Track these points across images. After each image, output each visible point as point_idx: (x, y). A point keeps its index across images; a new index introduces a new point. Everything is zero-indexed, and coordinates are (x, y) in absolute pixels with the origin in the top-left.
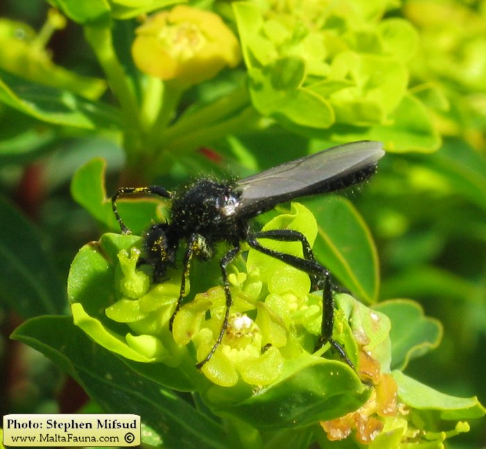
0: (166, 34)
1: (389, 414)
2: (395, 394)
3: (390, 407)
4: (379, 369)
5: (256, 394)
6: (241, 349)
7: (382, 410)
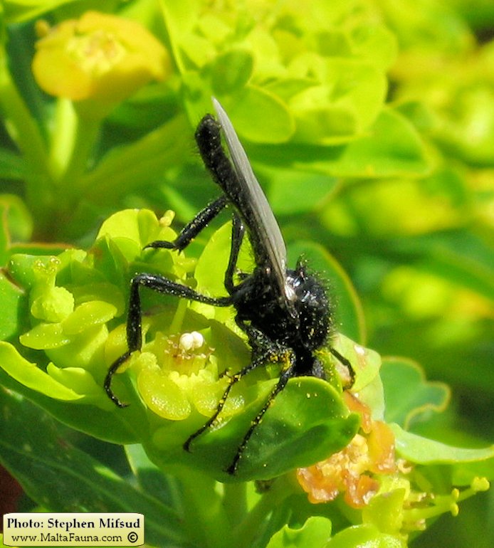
0: (76, 47)
1: (385, 470)
2: (392, 448)
3: (386, 463)
4: (370, 414)
5: (215, 429)
6: (193, 374)
7: (377, 466)
